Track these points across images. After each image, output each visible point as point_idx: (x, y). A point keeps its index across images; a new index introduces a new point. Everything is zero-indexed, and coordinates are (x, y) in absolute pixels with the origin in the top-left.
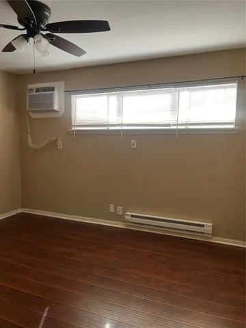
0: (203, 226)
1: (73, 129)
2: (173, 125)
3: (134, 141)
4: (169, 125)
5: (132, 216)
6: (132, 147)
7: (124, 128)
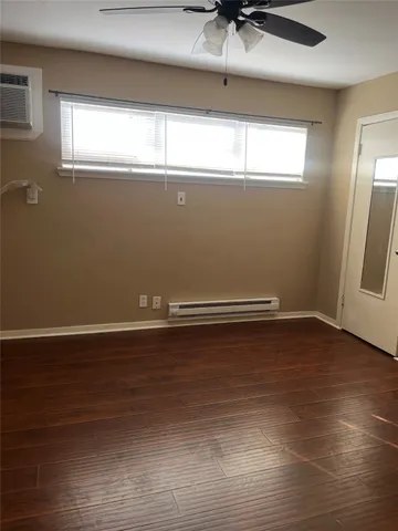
0: (269, 302)
1: (65, 166)
2: (237, 173)
3: (181, 194)
4: (231, 173)
5: (181, 307)
6: (179, 202)
7: (170, 172)
